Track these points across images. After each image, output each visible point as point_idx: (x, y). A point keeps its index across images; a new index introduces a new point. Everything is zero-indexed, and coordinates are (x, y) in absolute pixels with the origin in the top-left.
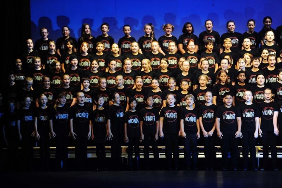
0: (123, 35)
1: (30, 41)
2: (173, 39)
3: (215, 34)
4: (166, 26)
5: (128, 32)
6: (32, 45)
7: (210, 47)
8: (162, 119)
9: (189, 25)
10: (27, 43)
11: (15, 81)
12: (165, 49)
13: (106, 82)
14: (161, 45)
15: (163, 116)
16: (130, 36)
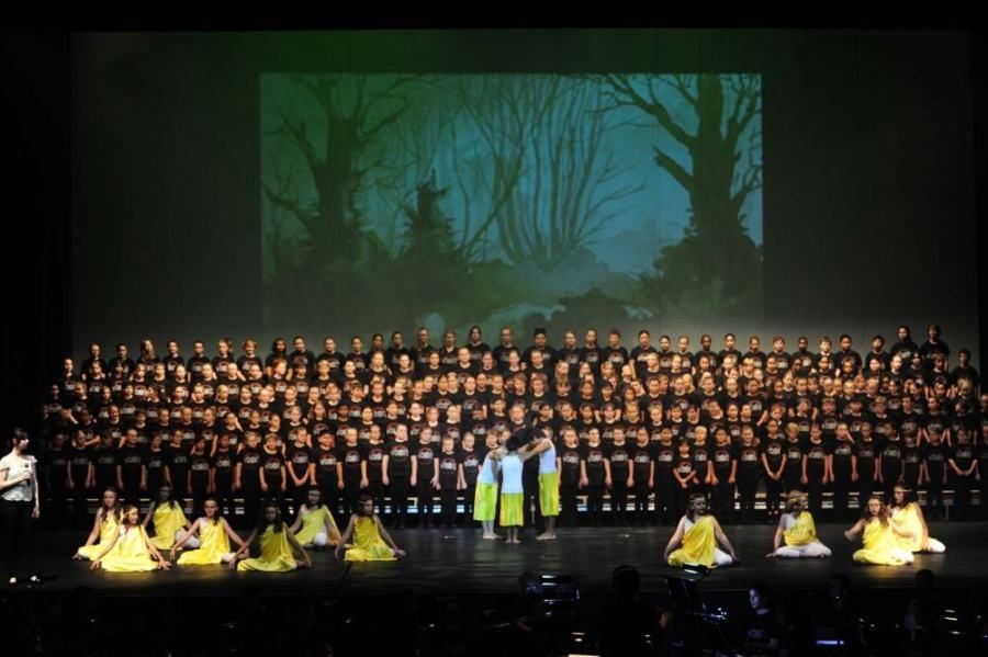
0: (193, 355)
1: (69, 361)
2: (257, 361)
3: (309, 355)
4: (246, 345)
5: (199, 350)
6: (71, 367)
7: (303, 370)
8: (239, 465)
9: (281, 342)
10: (65, 364)
11: (49, 413)
12: (245, 373)
13: (169, 415)
14: (240, 368)
15: (242, 461)
16: (202, 356)
